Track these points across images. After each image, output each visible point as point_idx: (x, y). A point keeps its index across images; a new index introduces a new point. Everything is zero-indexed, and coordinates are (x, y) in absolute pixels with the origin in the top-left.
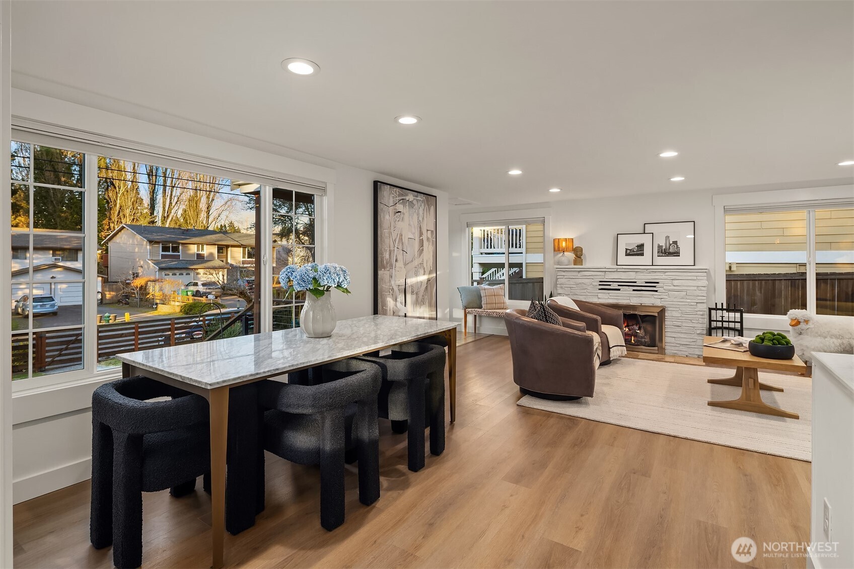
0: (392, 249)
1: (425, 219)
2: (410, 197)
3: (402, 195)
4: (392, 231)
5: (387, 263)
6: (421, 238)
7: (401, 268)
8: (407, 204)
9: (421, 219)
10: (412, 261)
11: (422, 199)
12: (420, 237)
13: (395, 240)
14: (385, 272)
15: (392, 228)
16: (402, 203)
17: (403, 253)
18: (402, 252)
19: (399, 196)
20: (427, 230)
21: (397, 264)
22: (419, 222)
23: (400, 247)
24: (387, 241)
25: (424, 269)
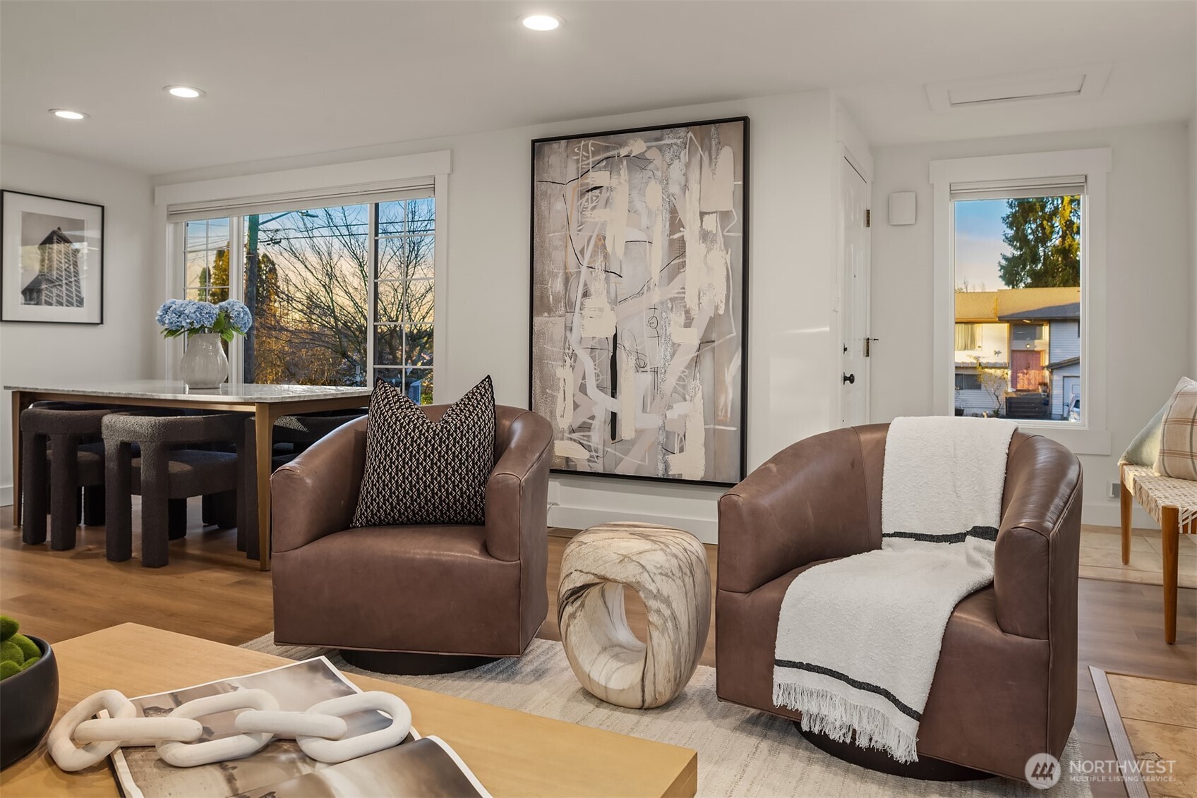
0: (572, 269)
1: (694, 186)
2: (636, 146)
3: (607, 149)
4: (573, 232)
5: (557, 301)
6: (677, 236)
7: (601, 310)
8: (625, 163)
9: (675, 189)
10: (640, 293)
11: (679, 141)
12: (672, 232)
13: (582, 252)
14: (551, 319)
15: (574, 226)
16: (605, 166)
17: (607, 279)
18: (604, 275)
19: (594, 154)
20: (702, 214)
21: (587, 302)
22: (668, 197)
23: (599, 264)
24: (558, 255)
25: (687, 312)
